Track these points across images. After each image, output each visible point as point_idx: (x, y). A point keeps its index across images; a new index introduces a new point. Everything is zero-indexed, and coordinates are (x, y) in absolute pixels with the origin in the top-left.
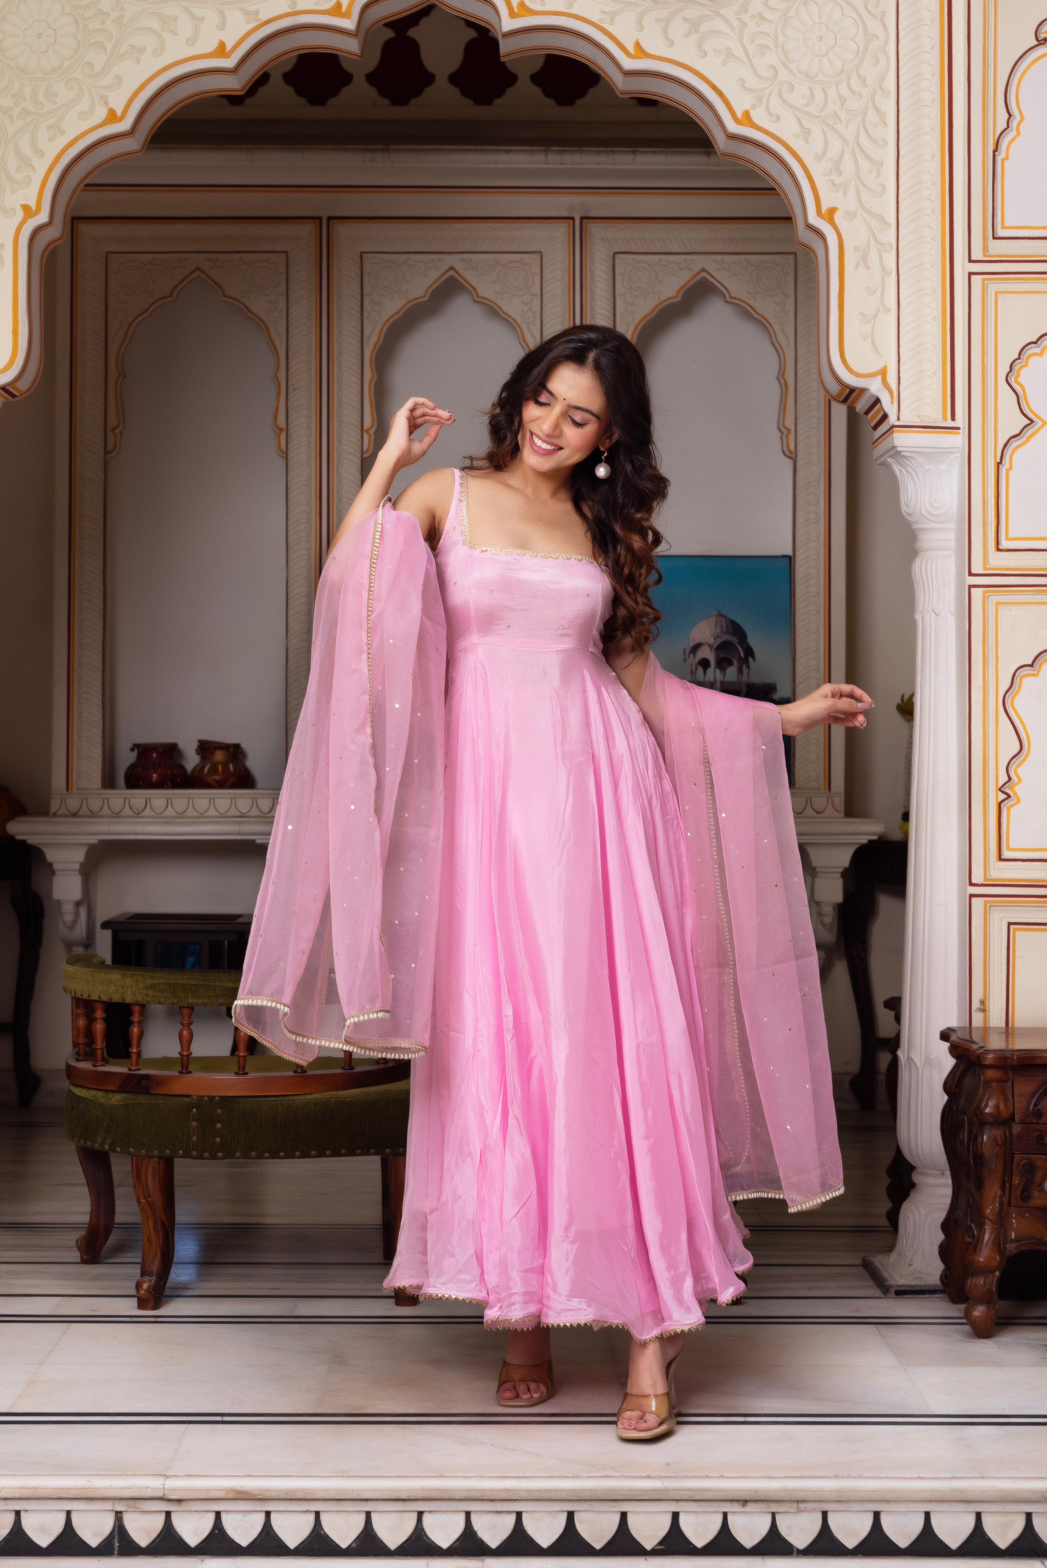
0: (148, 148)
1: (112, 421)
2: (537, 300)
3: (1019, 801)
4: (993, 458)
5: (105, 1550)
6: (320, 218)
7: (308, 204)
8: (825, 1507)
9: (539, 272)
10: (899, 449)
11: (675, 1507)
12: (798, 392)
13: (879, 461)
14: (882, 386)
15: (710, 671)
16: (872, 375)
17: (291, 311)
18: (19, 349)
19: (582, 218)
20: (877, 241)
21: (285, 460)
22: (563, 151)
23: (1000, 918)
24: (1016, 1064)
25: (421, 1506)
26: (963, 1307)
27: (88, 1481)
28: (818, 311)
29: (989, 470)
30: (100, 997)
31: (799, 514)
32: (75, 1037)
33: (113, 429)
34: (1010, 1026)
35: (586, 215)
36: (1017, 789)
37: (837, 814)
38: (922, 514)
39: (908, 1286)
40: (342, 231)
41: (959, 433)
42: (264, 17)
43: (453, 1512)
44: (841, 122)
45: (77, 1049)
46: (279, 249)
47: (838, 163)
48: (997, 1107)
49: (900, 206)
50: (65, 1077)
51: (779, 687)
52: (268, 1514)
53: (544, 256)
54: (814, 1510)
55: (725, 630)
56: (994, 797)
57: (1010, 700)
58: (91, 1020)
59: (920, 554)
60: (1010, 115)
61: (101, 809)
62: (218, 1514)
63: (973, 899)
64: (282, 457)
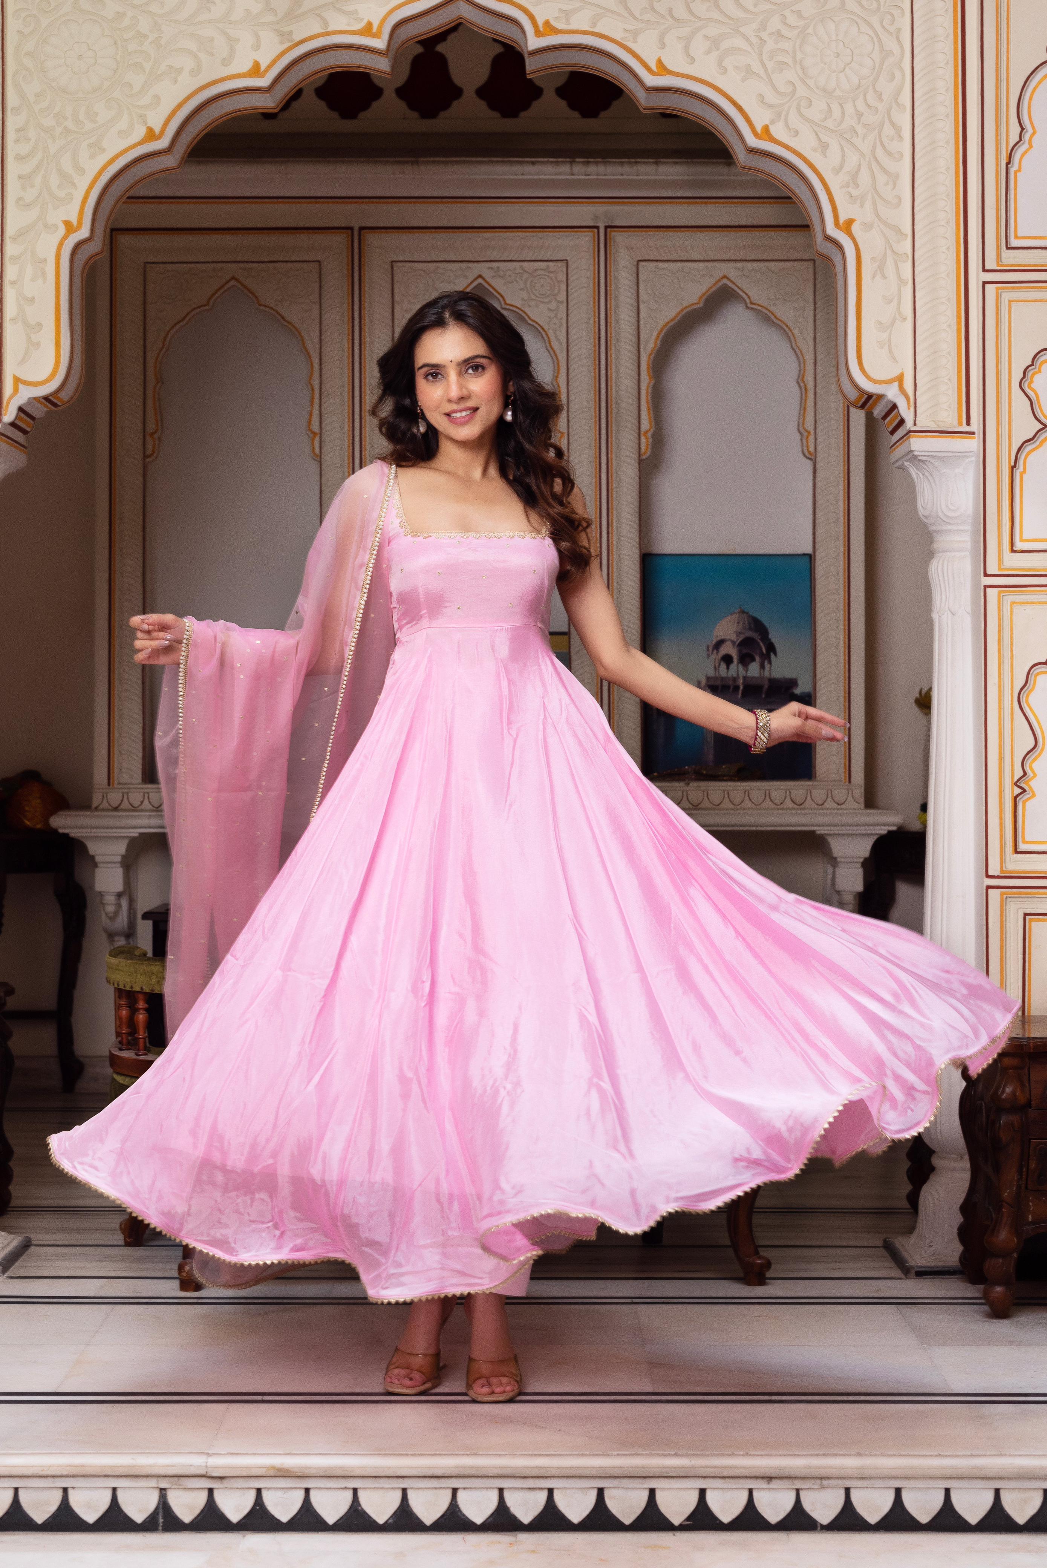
0: (186, 162)
1: (151, 427)
2: (563, 307)
3: (1034, 795)
4: (1007, 461)
5: (149, 1525)
6: (351, 229)
7: (340, 215)
8: (848, 1484)
9: (565, 280)
10: (916, 453)
11: (702, 1484)
12: (818, 395)
13: (897, 465)
14: (899, 392)
15: (733, 666)
16: (890, 382)
17: (324, 318)
18: (62, 360)
19: (606, 227)
20: (893, 251)
21: (319, 464)
22: (588, 163)
23: (1016, 909)
24: (1032, 1051)
25: (455, 1483)
26: (982, 1287)
27: (133, 1459)
28: (837, 316)
29: (1004, 473)
30: (142, 988)
31: (819, 514)
32: (118, 1027)
33: (152, 434)
34: (1026, 1014)
35: (610, 224)
36: (1032, 783)
37: (856, 805)
38: (938, 516)
39: (928, 1267)
40: (373, 240)
41: (974, 438)
42: (297, 38)
43: (487, 1488)
44: (858, 135)
45: (119, 1039)
46: (311, 258)
47: (855, 175)
48: (1014, 1093)
49: (915, 217)
50: (108, 1063)
51: (799, 682)
52: (307, 1490)
53: (570, 264)
54: (837, 1487)
55: (747, 627)
56: (1010, 792)
57: (1024, 698)
58: (133, 1010)
59: (937, 555)
60: (1023, 129)
61: (142, 802)
62: (259, 1491)
63: (990, 891)
64: (316, 461)
